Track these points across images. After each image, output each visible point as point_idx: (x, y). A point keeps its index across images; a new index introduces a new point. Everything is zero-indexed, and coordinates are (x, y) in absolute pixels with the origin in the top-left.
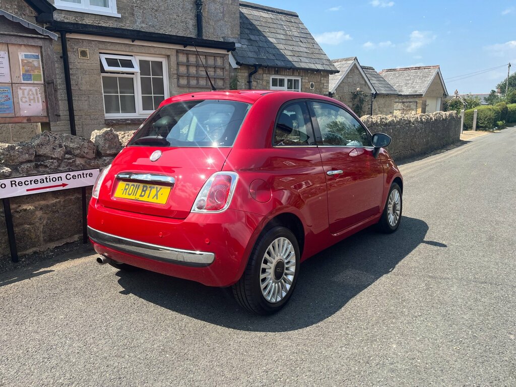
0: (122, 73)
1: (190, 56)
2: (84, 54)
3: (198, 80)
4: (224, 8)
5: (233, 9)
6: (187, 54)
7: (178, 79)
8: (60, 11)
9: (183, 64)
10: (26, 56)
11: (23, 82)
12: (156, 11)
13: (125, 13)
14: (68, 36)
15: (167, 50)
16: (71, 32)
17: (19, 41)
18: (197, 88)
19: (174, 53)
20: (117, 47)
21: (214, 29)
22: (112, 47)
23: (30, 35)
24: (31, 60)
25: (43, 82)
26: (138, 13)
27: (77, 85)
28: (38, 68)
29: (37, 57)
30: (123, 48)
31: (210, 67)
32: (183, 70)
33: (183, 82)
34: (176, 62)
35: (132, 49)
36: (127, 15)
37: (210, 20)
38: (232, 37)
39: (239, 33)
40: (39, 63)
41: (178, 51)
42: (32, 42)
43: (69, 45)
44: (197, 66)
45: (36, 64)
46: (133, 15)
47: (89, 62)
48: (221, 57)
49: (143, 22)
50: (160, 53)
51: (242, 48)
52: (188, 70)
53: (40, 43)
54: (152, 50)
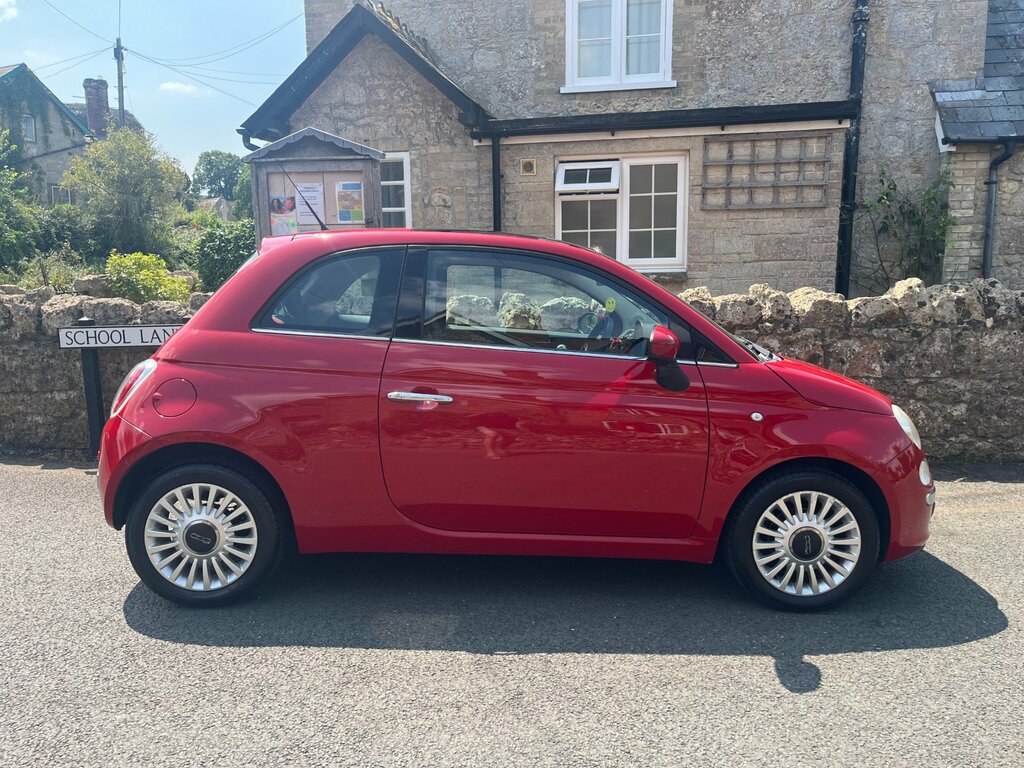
0: (590, 193)
1: (735, 145)
2: (528, 167)
3: (751, 194)
4: (937, 14)
5: (969, 11)
6: (730, 143)
7: (704, 195)
8: (571, 96)
9: (717, 165)
10: (345, 187)
11: (339, 222)
12: (755, 57)
13: (685, 77)
14: (505, 142)
15: (684, 139)
16: (508, 135)
17: (333, 167)
18: (749, 210)
19: (699, 143)
20: (585, 148)
21: (904, 66)
22: (576, 150)
23: (346, 157)
24: (349, 192)
25: (363, 222)
26: (714, 71)
27: (514, 219)
28: (359, 202)
29: (358, 186)
30: (596, 148)
31: (789, 164)
32: (717, 175)
33: (716, 199)
34: (701, 163)
35: (613, 149)
36: (690, 79)
37: (895, 48)
38: (957, 77)
39: (982, 64)
40: (360, 196)
41: (707, 140)
42: (349, 167)
43: (505, 157)
44: (753, 164)
45: (356, 196)
46: (703, 76)
47: (536, 179)
48: (820, 138)
49: (722, 86)
50: (667, 147)
51: (983, 99)
52: (729, 173)
53: (360, 166)
54: (652, 145)
